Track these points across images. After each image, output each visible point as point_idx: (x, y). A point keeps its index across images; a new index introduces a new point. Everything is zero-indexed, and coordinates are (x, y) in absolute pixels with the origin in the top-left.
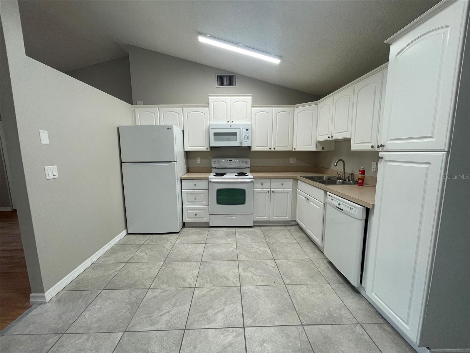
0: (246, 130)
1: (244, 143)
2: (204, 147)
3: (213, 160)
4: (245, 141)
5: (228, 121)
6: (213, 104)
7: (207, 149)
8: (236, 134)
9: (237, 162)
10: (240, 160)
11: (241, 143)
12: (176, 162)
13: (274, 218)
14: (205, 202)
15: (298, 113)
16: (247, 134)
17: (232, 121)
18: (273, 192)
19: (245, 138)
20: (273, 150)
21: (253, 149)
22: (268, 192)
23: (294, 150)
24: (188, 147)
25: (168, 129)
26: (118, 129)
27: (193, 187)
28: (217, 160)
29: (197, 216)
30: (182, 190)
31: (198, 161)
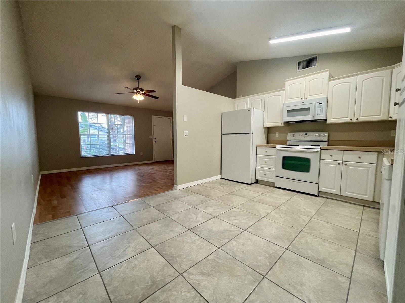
0: (320, 104)
1: (316, 116)
2: (279, 122)
3: (289, 134)
4: (318, 115)
5: (302, 99)
6: (288, 87)
7: (281, 124)
8: (308, 109)
9: (313, 136)
10: (317, 134)
11: (313, 117)
12: (252, 133)
13: (347, 193)
14: (273, 166)
15: (397, 74)
16: (320, 107)
17: (306, 98)
18: (345, 165)
19: (318, 112)
20: (355, 121)
21: (328, 122)
22: (339, 164)
23: (390, 119)
24: (267, 124)
25: (248, 111)
26: (222, 114)
27: (264, 153)
28: (292, 134)
29: (266, 176)
30: (257, 154)
31: (277, 135)
